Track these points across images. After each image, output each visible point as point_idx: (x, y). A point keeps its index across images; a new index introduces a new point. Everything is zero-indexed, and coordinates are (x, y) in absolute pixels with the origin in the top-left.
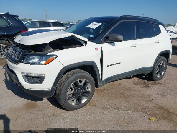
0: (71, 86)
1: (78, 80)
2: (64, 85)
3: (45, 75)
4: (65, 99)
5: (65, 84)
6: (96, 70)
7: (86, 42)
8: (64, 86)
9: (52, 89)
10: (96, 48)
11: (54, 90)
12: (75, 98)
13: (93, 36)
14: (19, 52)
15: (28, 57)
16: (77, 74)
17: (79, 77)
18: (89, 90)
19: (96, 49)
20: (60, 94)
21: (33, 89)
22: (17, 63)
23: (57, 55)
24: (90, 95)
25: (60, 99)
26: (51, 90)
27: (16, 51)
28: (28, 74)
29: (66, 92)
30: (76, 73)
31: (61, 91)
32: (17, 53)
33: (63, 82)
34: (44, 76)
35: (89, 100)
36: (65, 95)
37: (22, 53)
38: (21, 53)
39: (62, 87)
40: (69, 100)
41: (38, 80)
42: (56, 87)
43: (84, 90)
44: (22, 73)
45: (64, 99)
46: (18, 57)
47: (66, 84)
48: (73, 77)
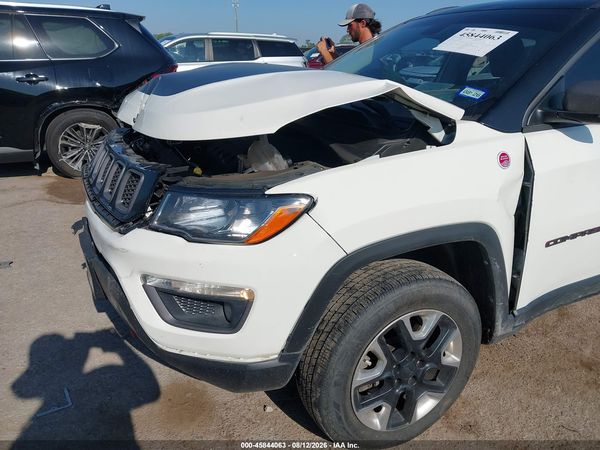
0: (374, 346)
1: (406, 318)
2: (340, 340)
3: (251, 293)
4: (344, 406)
5: (344, 335)
6: (496, 267)
7: (449, 126)
8: (340, 349)
9: (282, 357)
10: (503, 154)
11: (293, 362)
12: (386, 399)
13: (482, 93)
14: (133, 174)
15: (172, 201)
16: (405, 289)
17: (411, 304)
18: (452, 358)
19: (504, 159)
20: (320, 384)
21: (196, 355)
22: (122, 223)
23: (312, 197)
24: (456, 380)
25: (318, 405)
26: (277, 363)
27: (121, 167)
28: (174, 285)
29: (348, 375)
30: (401, 285)
31: (326, 368)
32: (125, 177)
33: (336, 327)
34: (245, 296)
35: (446, 403)
36: (345, 389)
37: (143, 178)
38: (139, 177)
39: (333, 352)
40: (359, 407)
41: (219, 313)
42: (301, 352)
43: (431, 361)
44: (145, 277)
45: (337, 406)
46: (127, 196)
47: (351, 336)
48: (386, 302)
